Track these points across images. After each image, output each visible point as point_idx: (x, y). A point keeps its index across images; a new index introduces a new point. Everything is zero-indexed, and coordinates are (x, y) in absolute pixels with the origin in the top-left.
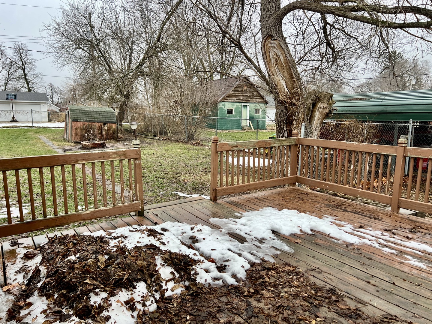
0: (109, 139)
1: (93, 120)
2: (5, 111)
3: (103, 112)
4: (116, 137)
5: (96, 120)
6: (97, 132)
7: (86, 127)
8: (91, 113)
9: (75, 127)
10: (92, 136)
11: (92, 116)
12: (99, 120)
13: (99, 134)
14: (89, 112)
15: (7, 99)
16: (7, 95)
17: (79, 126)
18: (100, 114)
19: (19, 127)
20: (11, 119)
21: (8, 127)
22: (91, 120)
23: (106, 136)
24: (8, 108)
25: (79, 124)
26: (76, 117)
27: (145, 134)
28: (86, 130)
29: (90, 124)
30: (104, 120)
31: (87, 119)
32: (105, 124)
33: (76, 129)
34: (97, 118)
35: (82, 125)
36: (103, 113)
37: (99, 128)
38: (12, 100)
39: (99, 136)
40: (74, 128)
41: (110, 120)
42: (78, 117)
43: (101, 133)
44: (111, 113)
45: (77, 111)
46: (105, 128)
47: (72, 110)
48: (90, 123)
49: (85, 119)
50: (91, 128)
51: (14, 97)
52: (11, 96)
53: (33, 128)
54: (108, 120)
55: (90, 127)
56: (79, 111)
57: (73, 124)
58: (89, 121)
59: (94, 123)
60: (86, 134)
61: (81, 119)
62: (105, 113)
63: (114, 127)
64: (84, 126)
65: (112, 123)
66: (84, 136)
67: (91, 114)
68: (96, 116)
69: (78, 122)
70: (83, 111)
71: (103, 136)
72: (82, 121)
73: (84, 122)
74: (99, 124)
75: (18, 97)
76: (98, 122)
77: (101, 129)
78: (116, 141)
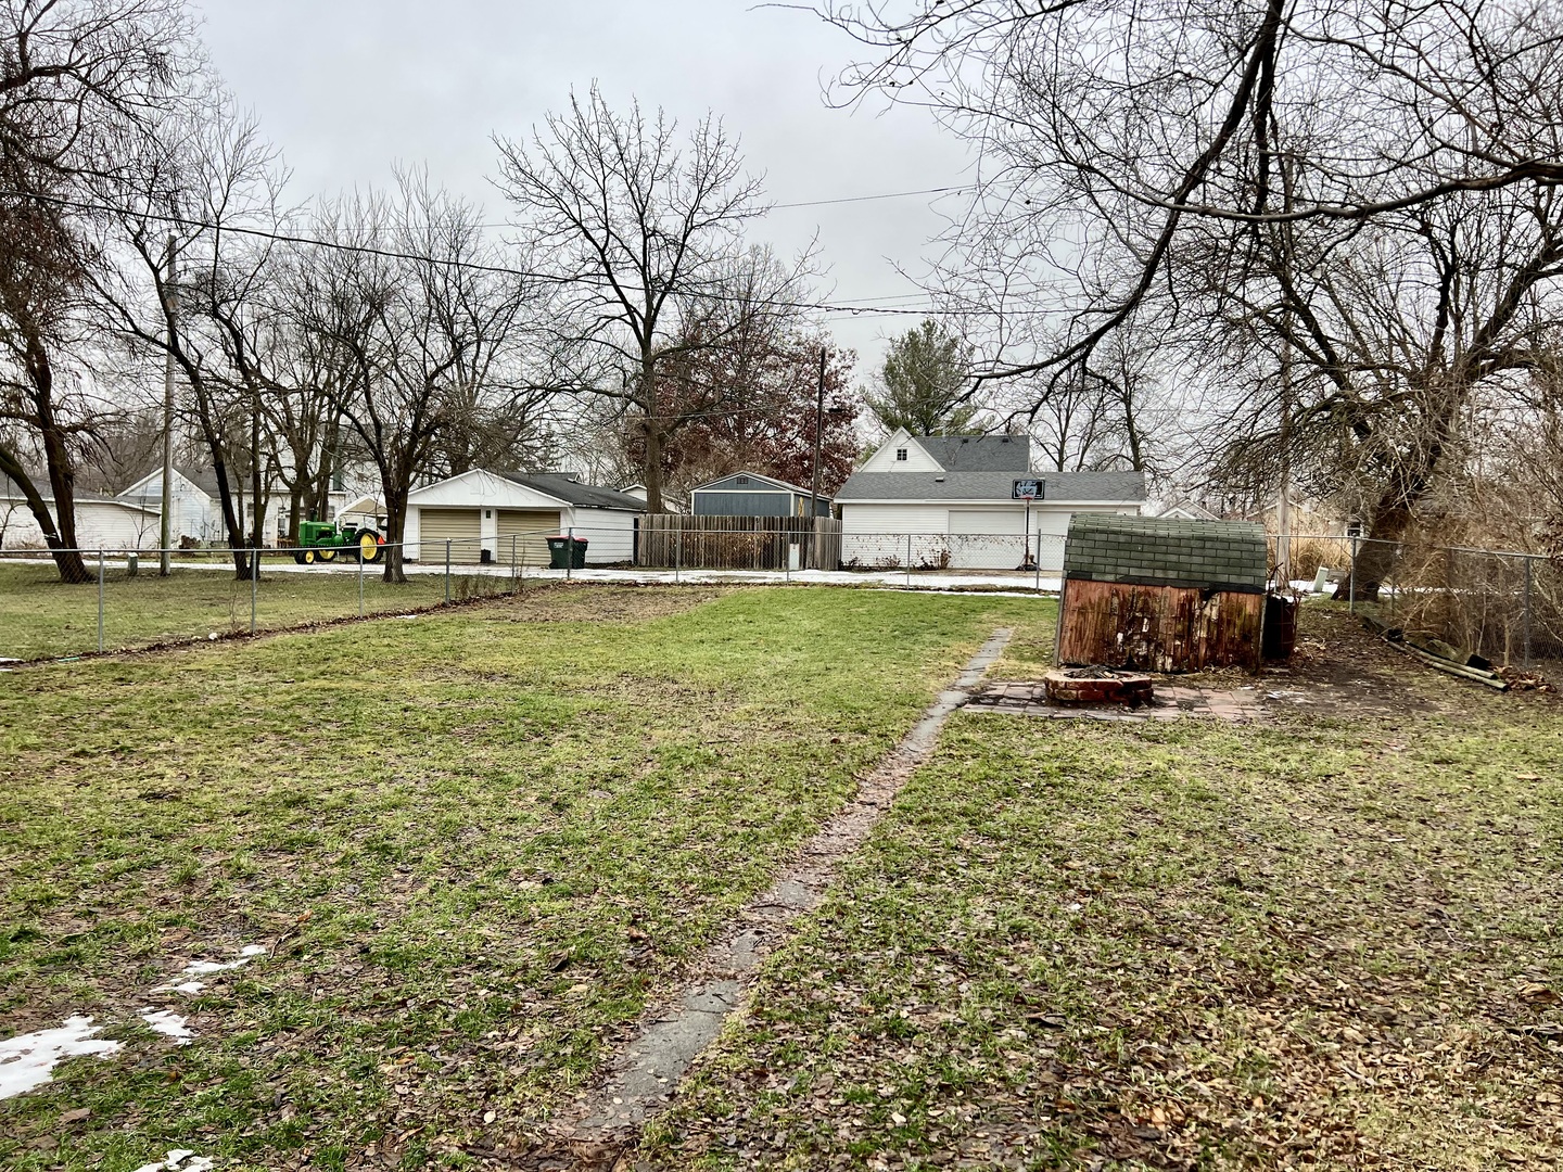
0: (1220, 664)
1: (1159, 574)
3: (1211, 539)
4: (1255, 657)
5: (1172, 575)
6: (1167, 626)
7: (1121, 605)
8: (1154, 544)
9: (1079, 604)
10: (1144, 644)
11: (1158, 557)
12: (1183, 575)
13: (1178, 636)
14: (1146, 541)
17: (1095, 597)
18: (1196, 552)
20: (1019, 561)
22: (1149, 573)
23: (1210, 647)
25: (1095, 592)
26: (1087, 560)
27: (1433, 650)
28: (1122, 617)
29: (1140, 594)
30: (1207, 577)
31: (1133, 572)
32: (1206, 596)
33: (1082, 611)
34: (1177, 566)
35: (1107, 594)
36: (1208, 544)
37: (1177, 612)
39: (1176, 647)
40: (1075, 604)
41: (1233, 579)
42: (1097, 560)
43: (1186, 635)
44: (1245, 547)
45: (1098, 537)
46: (1207, 611)
47: (1079, 531)
48: (1141, 589)
49: (1123, 570)
50: (1141, 610)
54: (1224, 578)
55: (1140, 604)
56: (1104, 537)
57: (1070, 591)
58: (1139, 581)
59: (1158, 591)
60: (1120, 636)
61: (1108, 568)
62: (1218, 545)
63: (1249, 609)
64: (1116, 600)
65: (1242, 589)
66: (1111, 642)
67: (1156, 549)
68: (1174, 558)
69: (1091, 580)
70: (1122, 539)
71: (1193, 647)
72: (1111, 578)
73: (1116, 582)
74: (1183, 594)
76: (1177, 584)
77: (1186, 614)
78: (1253, 674)
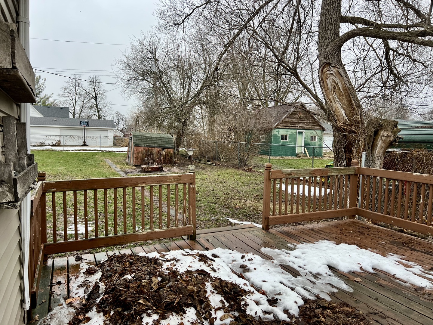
0: (166, 164)
1: (153, 145)
2: (78, 136)
3: (162, 138)
4: (173, 162)
5: (156, 145)
6: (156, 156)
7: (146, 152)
8: (151, 139)
9: (137, 152)
10: (151, 160)
11: (153, 141)
12: (158, 145)
13: (158, 158)
14: (150, 138)
15: (81, 125)
16: (81, 122)
17: (140, 150)
18: (160, 140)
19: (89, 150)
20: (82, 143)
21: (79, 151)
22: (151, 145)
23: (164, 160)
24: (80, 133)
25: (140, 149)
26: (138, 142)
27: (199, 160)
28: (146, 154)
29: (150, 149)
30: (163, 146)
31: (148, 145)
32: (163, 150)
33: (138, 153)
34: (157, 143)
35: (143, 150)
36: (162, 139)
37: (157, 153)
38: (84, 126)
39: (157, 161)
40: (136, 152)
41: (168, 146)
42: (140, 142)
43: (159, 158)
44: (169, 139)
45: (139, 137)
46: (163, 153)
47: (135, 135)
48: (150, 148)
49: (146, 144)
50: (150, 153)
51: (86, 124)
52: (84, 123)
53: (100, 152)
54: (166, 146)
55: (150, 152)
56: (140, 137)
57: (135, 149)
58: (149, 147)
59: (153, 149)
60: (146, 159)
61: (143, 144)
62: (164, 139)
63: (171, 152)
64: (145, 151)
65: (170, 148)
66: (144, 160)
67: (152, 140)
68: (156, 142)
69: (139, 146)
70: (144, 137)
71: (161, 160)
72: (143, 146)
73: (145, 147)
74: (158, 149)
75: (90, 124)
76: (157, 147)
77: (159, 154)
78: (172, 165)
